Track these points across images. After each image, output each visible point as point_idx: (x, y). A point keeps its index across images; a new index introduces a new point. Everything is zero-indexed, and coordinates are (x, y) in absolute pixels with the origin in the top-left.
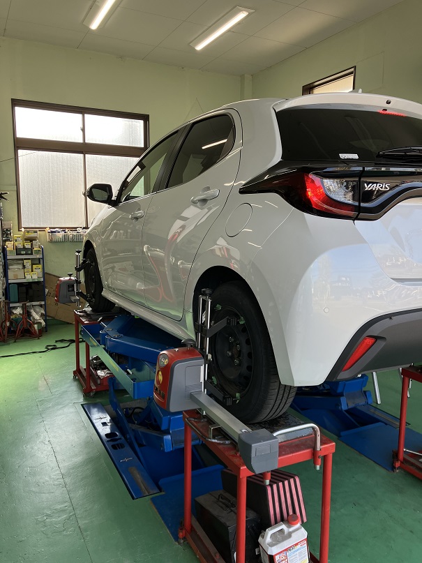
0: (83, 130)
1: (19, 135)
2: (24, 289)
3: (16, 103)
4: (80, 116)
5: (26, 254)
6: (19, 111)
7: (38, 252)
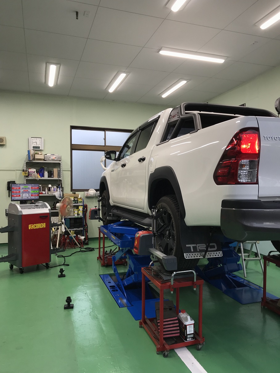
0: (105, 139)
1: (73, 143)
2: (73, 222)
3: (73, 127)
4: (103, 132)
5: (75, 203)
6: (74, 131)
7: (81, 202)
